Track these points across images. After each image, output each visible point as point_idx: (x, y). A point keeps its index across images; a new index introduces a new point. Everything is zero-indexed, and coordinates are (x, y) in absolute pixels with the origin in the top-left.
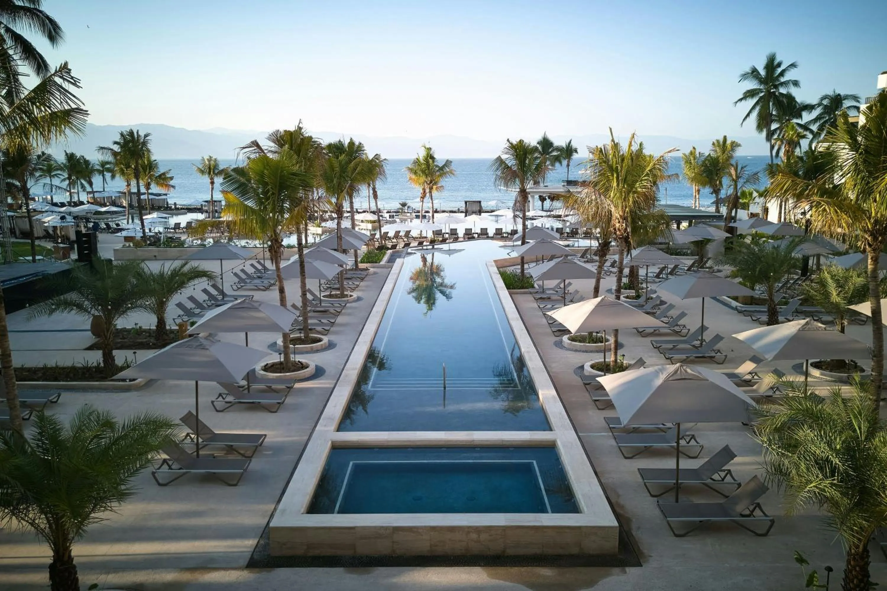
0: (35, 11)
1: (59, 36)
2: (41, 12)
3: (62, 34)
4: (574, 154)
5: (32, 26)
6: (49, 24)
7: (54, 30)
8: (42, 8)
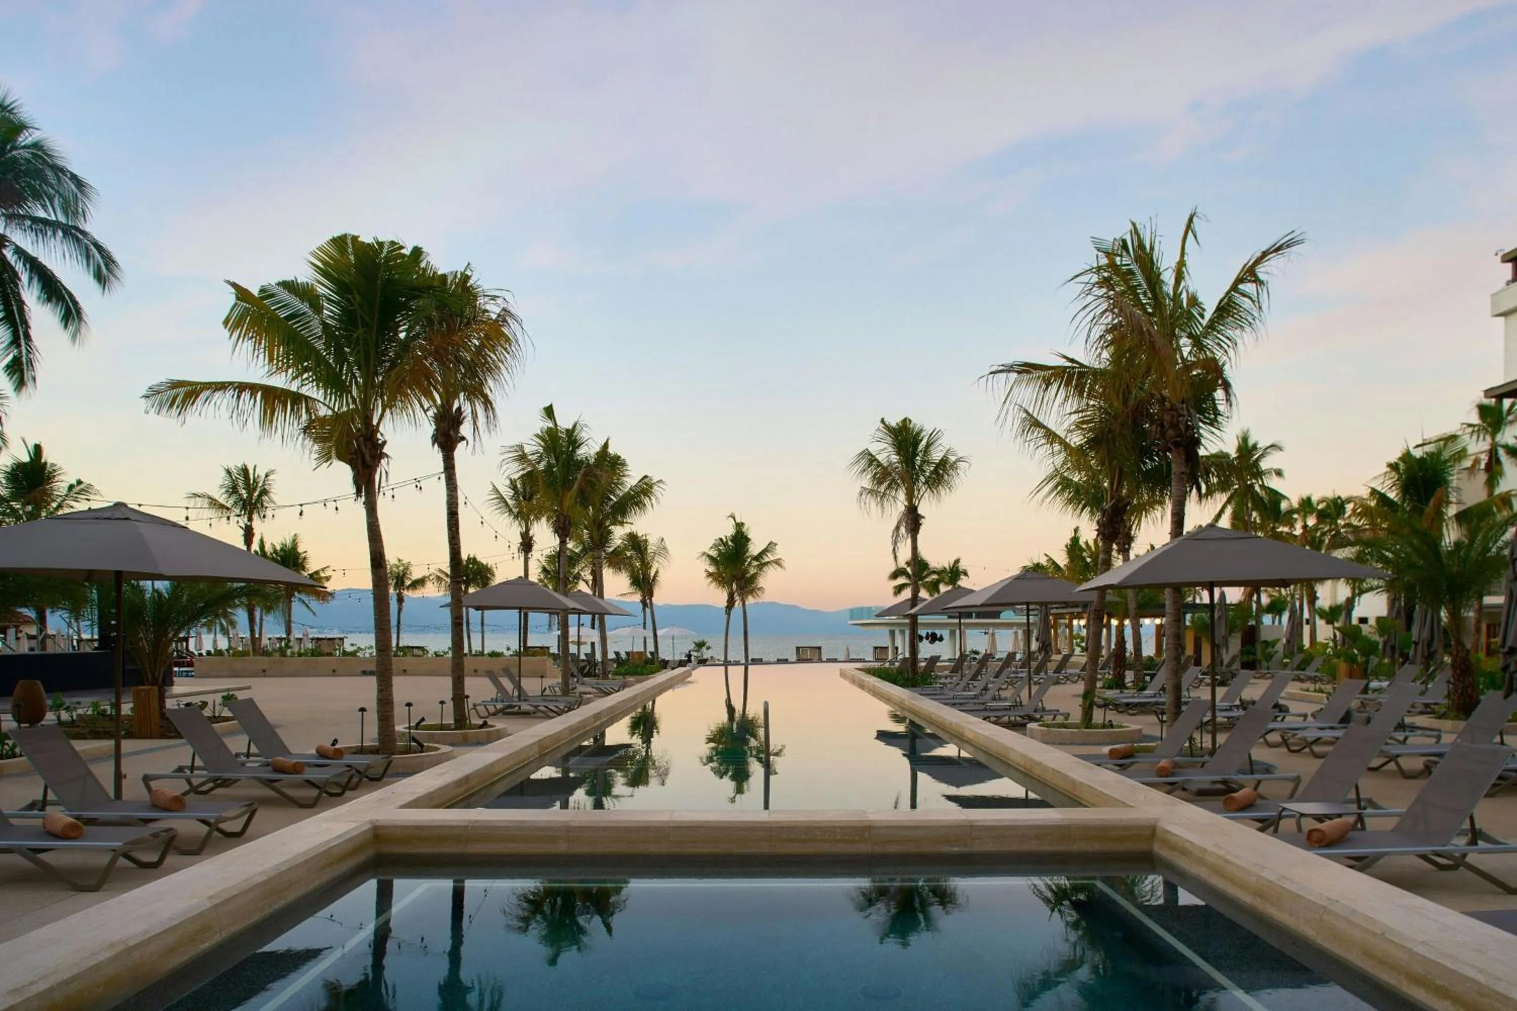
0: (73, 231)
1: (114, 276)
2: (84, 233)
3: (118, 273)
4: (962, 577)
5: (67, 255)
6: (97, 255)
7: (107, 266)
8: (87, 227)
